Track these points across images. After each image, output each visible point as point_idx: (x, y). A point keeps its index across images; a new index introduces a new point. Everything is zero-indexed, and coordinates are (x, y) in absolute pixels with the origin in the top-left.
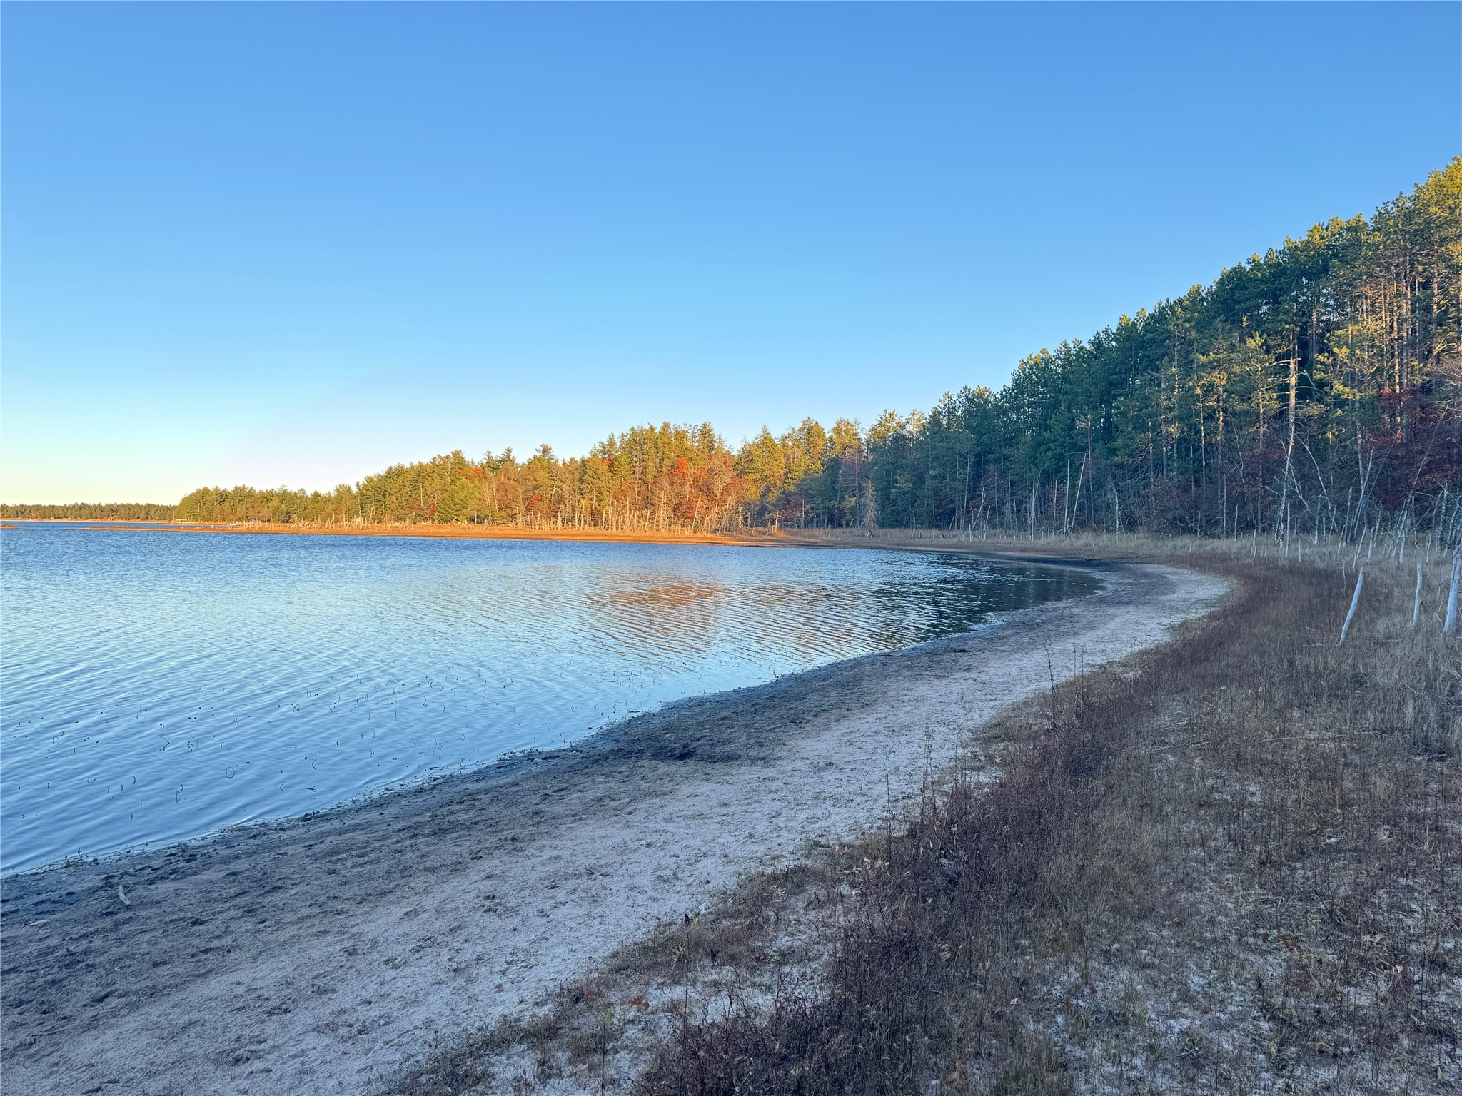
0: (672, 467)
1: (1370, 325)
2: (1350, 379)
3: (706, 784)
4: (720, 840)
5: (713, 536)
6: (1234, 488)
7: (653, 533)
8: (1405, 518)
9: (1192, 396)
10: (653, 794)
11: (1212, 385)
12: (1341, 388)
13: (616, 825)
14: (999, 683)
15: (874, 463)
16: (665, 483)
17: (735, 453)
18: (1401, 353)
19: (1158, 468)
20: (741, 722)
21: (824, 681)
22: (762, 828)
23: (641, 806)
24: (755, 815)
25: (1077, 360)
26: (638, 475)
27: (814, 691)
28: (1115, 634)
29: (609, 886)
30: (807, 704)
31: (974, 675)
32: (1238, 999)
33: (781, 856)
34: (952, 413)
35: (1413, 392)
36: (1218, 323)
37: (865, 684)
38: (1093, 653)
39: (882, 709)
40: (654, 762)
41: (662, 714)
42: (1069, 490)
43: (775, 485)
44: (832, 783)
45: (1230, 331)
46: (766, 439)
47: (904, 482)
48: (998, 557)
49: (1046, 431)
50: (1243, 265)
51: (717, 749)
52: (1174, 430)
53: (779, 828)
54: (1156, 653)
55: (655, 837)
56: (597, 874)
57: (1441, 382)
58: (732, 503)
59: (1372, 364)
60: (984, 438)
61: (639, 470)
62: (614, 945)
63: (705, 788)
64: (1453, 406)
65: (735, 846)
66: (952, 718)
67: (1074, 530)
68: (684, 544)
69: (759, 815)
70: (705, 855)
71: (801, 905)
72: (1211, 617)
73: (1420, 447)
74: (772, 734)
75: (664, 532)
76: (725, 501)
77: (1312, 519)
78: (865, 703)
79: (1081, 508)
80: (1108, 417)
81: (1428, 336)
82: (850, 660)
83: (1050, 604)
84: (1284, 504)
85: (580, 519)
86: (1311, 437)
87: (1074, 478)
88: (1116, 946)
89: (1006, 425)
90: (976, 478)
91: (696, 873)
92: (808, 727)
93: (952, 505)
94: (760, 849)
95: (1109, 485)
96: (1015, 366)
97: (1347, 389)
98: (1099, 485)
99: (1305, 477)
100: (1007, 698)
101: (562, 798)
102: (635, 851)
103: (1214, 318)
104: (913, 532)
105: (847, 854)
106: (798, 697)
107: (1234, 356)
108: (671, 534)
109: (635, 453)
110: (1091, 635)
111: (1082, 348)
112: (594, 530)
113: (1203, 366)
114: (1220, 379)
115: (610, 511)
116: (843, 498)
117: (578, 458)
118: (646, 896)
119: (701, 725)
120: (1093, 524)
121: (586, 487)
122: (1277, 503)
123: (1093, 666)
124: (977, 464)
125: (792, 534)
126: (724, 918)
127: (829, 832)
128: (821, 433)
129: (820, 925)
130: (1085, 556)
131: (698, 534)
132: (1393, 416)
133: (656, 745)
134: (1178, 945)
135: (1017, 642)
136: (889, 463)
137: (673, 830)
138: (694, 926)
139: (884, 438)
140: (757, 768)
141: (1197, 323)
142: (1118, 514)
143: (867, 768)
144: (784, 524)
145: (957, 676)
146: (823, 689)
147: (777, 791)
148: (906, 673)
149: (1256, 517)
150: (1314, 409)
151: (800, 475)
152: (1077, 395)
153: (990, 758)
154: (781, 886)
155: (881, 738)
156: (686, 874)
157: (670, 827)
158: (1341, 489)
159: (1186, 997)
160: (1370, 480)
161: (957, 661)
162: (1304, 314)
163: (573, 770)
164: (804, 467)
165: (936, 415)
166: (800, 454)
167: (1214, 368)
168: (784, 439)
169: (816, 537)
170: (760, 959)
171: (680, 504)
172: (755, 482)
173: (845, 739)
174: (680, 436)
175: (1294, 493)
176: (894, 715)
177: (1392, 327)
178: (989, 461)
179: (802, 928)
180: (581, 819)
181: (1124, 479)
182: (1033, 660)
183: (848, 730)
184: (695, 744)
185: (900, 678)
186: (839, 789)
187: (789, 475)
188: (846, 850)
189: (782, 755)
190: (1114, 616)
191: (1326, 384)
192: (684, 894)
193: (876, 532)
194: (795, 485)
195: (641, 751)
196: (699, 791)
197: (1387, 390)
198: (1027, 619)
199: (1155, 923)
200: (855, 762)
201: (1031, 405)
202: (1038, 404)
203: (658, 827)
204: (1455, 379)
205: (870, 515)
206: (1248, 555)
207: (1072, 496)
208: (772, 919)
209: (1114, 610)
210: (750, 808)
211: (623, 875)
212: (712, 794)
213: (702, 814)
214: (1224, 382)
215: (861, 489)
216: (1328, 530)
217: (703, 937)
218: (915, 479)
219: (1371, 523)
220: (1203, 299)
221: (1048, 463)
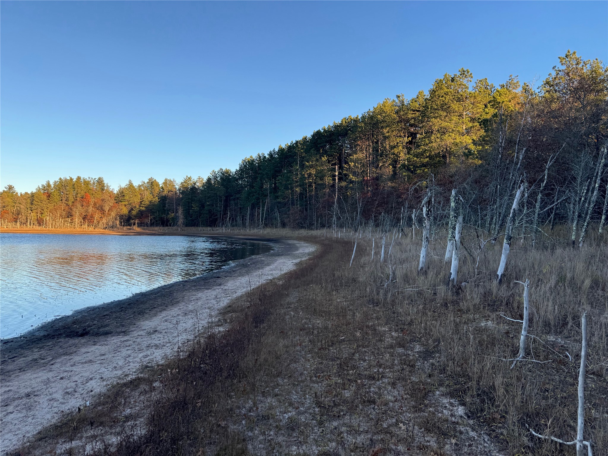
0: (82, 198)
1: (360, 155)
2: (354, 174)
3: (94, 346)
4: (99, 371)
5: (104, 230)
6: (318, 212)
7: (72, 229)
8: (371, 223)
9: (304, 177)
10: (65, 354)
11: (310, 173)
12: (352, 177)
13: (44, 371)
14: (232, 289)
15: (182, 198)
16: (79, 206)
17: (115, 192)
18: (369, 166)
19: (293, 204)
20: (114, 316)
21: (156, 294)
22: (121, 363)
23: (58, 360)
24: (118, 358)
25: (263, 161)
26: (63, 201)
27: (150, 299)
28: (276, 267)
29: (39, 400)
30: (147, 305)
31: (222, 287)
32: (309, 401)
33: (130, 374)
34: (215, 179)
35: (373, 179)
36: (312, 151)
37: (175, 294)
38: (268, 275)
39: (182, 305)
40: (67, 339)
41: (73, 316)
42: (262, 211)
43: (135, 207)
44: (156, 339)
45: (316, 154)
46: (131, 185)
47: (195, 207)
48: (235, 238)
49: (253, 188)
50: (321, 130)
51: (101, 330)
52: (298, 190)
53: (129, 362)
54: (290, 274)
55: (65, 374)
56: (32, 396)
57: (381, 177)
58: (114, 215)
59: (361, 169)
60: (229, 190)
61: (64, 199)
62: (40, 428)
63: (93, 348)
64: (385, 185)
65: (107, 373)
66: (211, 305)
67: (264, 227)
68: (88, 234)
69: (120, 358)
70: (91, 379)
71: (137, 394)
72: (310, 259)
73: (375, 198)
74: (129, 320)
75: (78, 229)
76: (110, 215)
77: (343, 223)
78: (174, 303)
79: (266, 219)
80: (275, 184)
81: (378, 160)
82: (168, 285)
83: (253, 257)
84: (334, 218)
85: (30, 223)
86: (343, 194)
87: (263, 207)
88: (267, 389)
89: (237, 185)
90: (226, 207)
91: (86, 388)
92: (147, 316)
93: (216, 217)
94: (119, 373)
95: (276, 210)
96: (240, 162)
97: (354, 177)
98: (272, 210)
99: (341, 208)
100: (234, 295)
101: (14, 361)
102: (54, 382)
103: (311, 149)
104: (200, 228)
105: (160, 369)
106: (142, 303)
107: (318, 163)
108: (82, 230)
109: (62, 190)
110: (268, 268)
111: (265, 157)
112: (39, 228)
113: (307, 167)
114: (313, 172)
115: (48, 218)
116: (168, 214)
117: (29, 192)
118: (59, 402)
119: (93, 319)
120: (270, 225)
121: (34, 207)
122: (332, 217)
123: (268, 280)
124: (226, 201)
125: (144, 229)
126: (99, 406)
127: (153, 361)
128: (158, 185)
129: (145, 401)
130: (267, 237)
131: (96, 230)
132: (367, 188)
133: (68, 331)
134: (289, 385)
135: (240, 273)
136: (189, 199)
137: (75, 370)
138: (82, 412)
139: (187, 188)
140: (120, 337)
141: (305, 150)
142: (279, 221)
143: (172, 331)
144: (140, 225)
145: (215, 288)
146: (155, 298)
147: (129, 346)
148: (193, 288)
149: (326, 222)
150: (344, 184)
151: (147, 203)
152: (264, 175)
153: (225, 320)
154: (128, 387)
155: (180, 317)
156: (80, 389)
157: (74, 368)
158: (352, 213)
159: (291, 404)
160: (361, 210)
161: (215, 282)
162: (340, 150)
163: (21, 347)
164: (150, 199)
165: (209, 180)
166: (148, 193)
167: (311, 167)
168: (140, 186)
169: (155, 231)
170: (115, 421)
171: (87, 215)
172: (125, 206)
173: (163, 319)
174: (87, 183)
175: (338, 213)
176: (187, 307)
177: (367, 156)
178: (231, 200)
179: (137, 404)
180: (24, 371)
181: (281, 208)
182: (244, 280)
183: (165, 315)
184: (89, 329)
185: (190, 291)
186: (159, 342)
187: (142, 203)
188: (160, 367)
189: (133, 329)
190: (277, 260)
191: (347, 175)
192: (79, 399)
193: (184, 228)
194: (145, 207)
195: (59, 334)
196: (90, 350)
197: (366, 178)
198: (244, 263)
199: (282, 377)
200: (167, 329)
201: (246, 178)
202: (250, 177)
203: (67, 369)
204: (385, 175)
205: (181, 221)
206: (323, 236)
207: (263, 214)
208: (123, 402)
209: (276, 258)
210: (116, 355)
211: (46, 394)
212: (97, 351)
213: (91, 360)
214: (314, 173)
215: (177, 210)
216: (348, 227)
217: (87, 417)
218: (200, 206)
219: (361, 225)
220: (308, 142)
221: (253, 201)
